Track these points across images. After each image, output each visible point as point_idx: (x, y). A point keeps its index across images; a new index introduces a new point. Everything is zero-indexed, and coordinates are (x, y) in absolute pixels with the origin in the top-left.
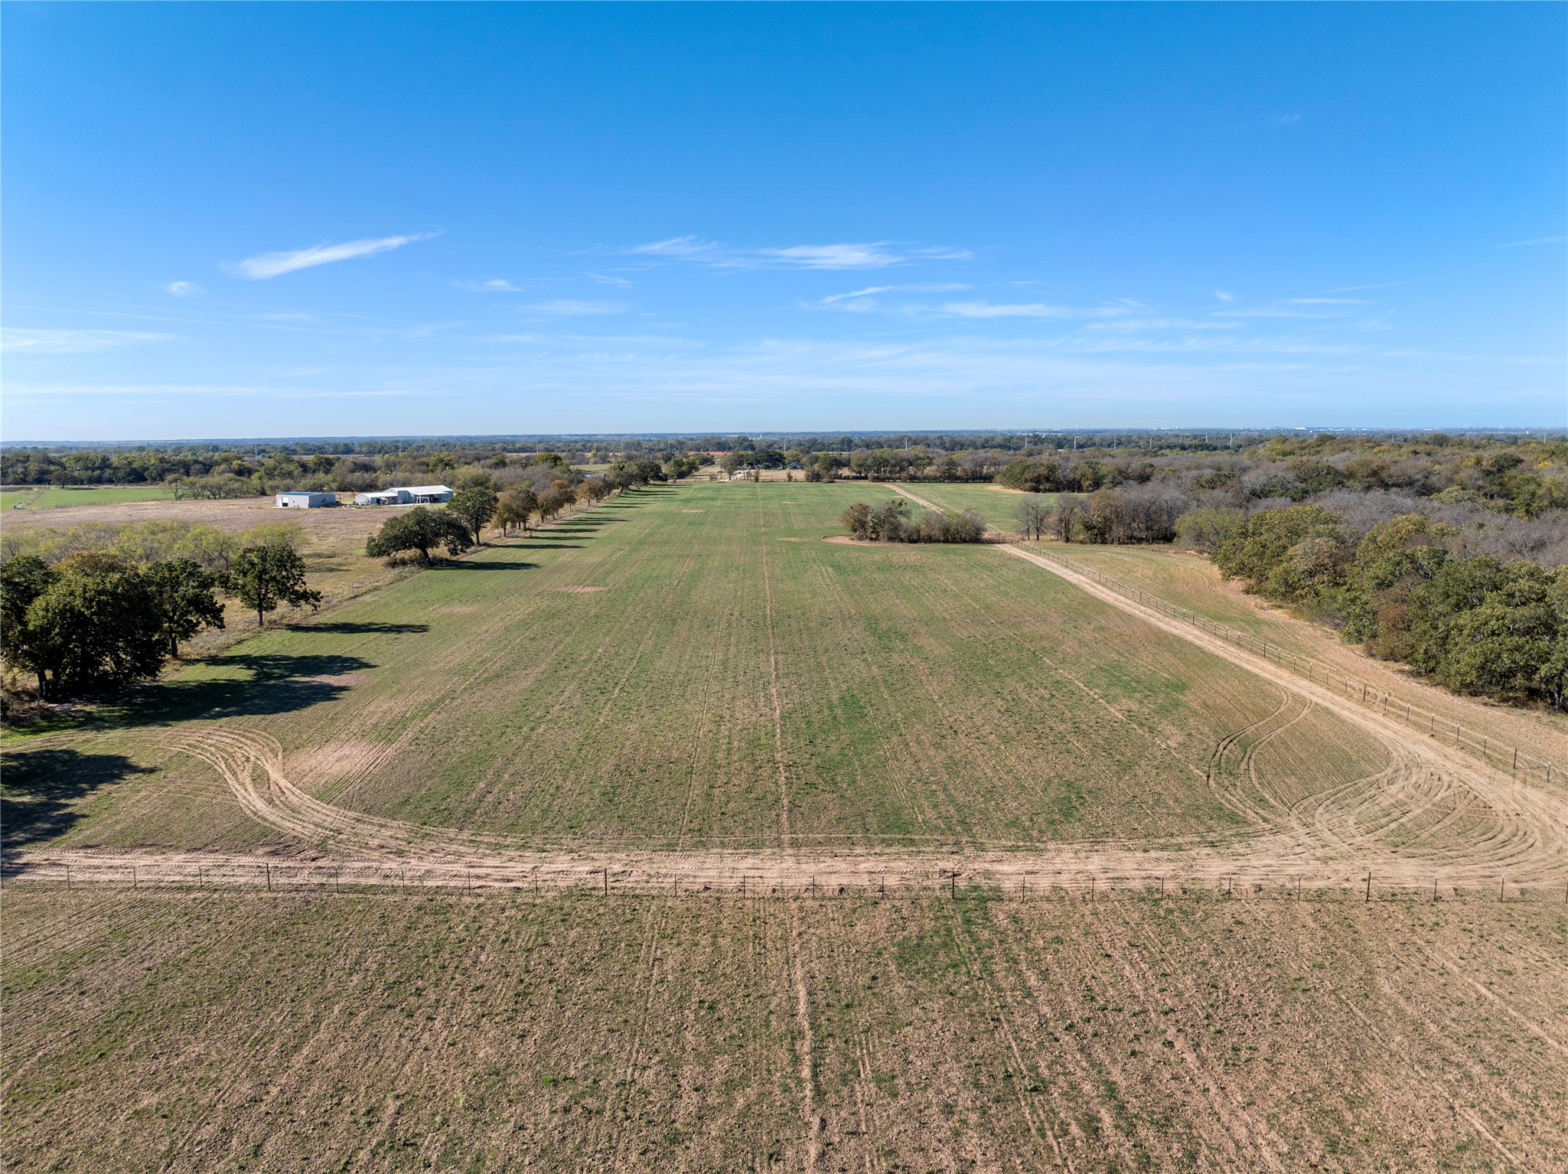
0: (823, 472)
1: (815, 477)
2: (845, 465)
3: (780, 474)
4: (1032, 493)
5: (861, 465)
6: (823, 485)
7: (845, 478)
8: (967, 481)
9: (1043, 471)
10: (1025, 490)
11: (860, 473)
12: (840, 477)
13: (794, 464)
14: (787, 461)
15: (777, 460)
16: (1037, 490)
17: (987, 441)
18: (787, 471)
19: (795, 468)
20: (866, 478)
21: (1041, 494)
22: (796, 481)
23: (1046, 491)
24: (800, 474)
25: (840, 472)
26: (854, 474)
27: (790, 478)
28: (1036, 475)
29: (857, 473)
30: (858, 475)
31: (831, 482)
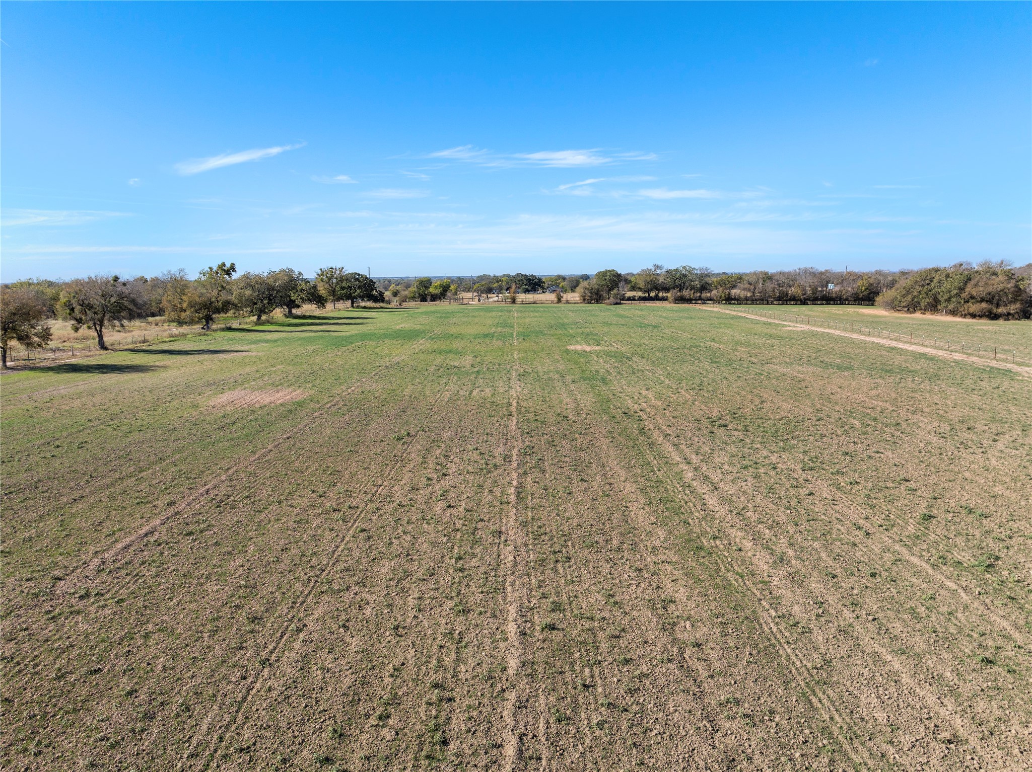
1: (593, 299)
5: (652, 283)
6: (611, 307)
8: (804, 302)
12: (624, 298)
13: (553, 288)
14: (546, 285)
15: (536, 284)
16: (994, 317)
20: (659, 299)
21: (1001, 322)
23: (1008, 316)
26: (640, 294)
27: (560, 299)
28: (990, 289)
29: (645, 292)
30: (647, 295)
31: (617, 304)
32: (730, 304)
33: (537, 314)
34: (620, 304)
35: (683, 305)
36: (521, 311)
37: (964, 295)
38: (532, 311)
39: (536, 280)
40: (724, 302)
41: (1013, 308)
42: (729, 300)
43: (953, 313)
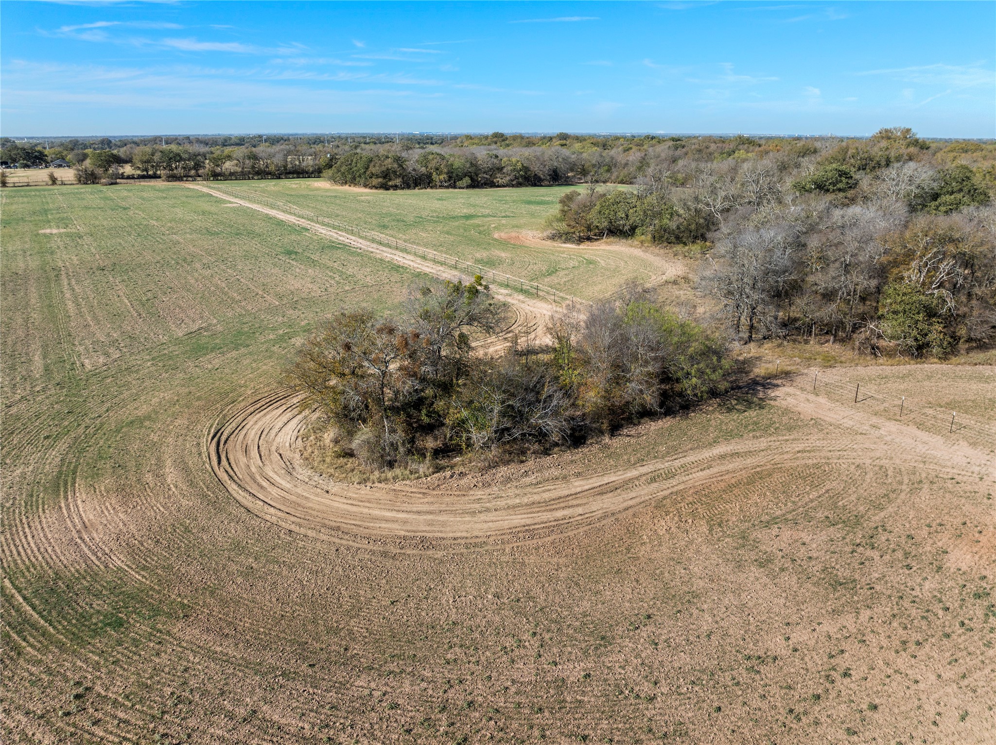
0: (99, 171)
1: (89, 178)
2: (126, 162)
3: (39, 174)
4: (381, 191)
5: (148, 162)
6: (104, 188)
7: (128, 177)
9: (389, 163)
10: (371, 188)
11: (146, 170)
12: (122, 177)
13: (58, 162)
14: (49, 159)
15: (36, 157)
16: (386, 187)
17: (226, 140)
18: (52, 169)
19: (60, 166)
20: (155, 177)
21: (391, 191)
22: (63, 184)
23: (395, 187)
24: (67, 174)
25: (121, 171)
26: (139, 172)
27: (54, 180)
28: (384, 169)
29: (143, 171)
30: (145, 173)
31: (112, 184)
32: (217, 180)
33: (25, 200)
34: (116, 183)
35: (174, 183)
36: (11, 197)
37: (368, 173)
38: (22, 197)
39: (36, 154)
40: (212, 179)
41: (398, 181)
42: (216, 176)
43: (365, 186)
